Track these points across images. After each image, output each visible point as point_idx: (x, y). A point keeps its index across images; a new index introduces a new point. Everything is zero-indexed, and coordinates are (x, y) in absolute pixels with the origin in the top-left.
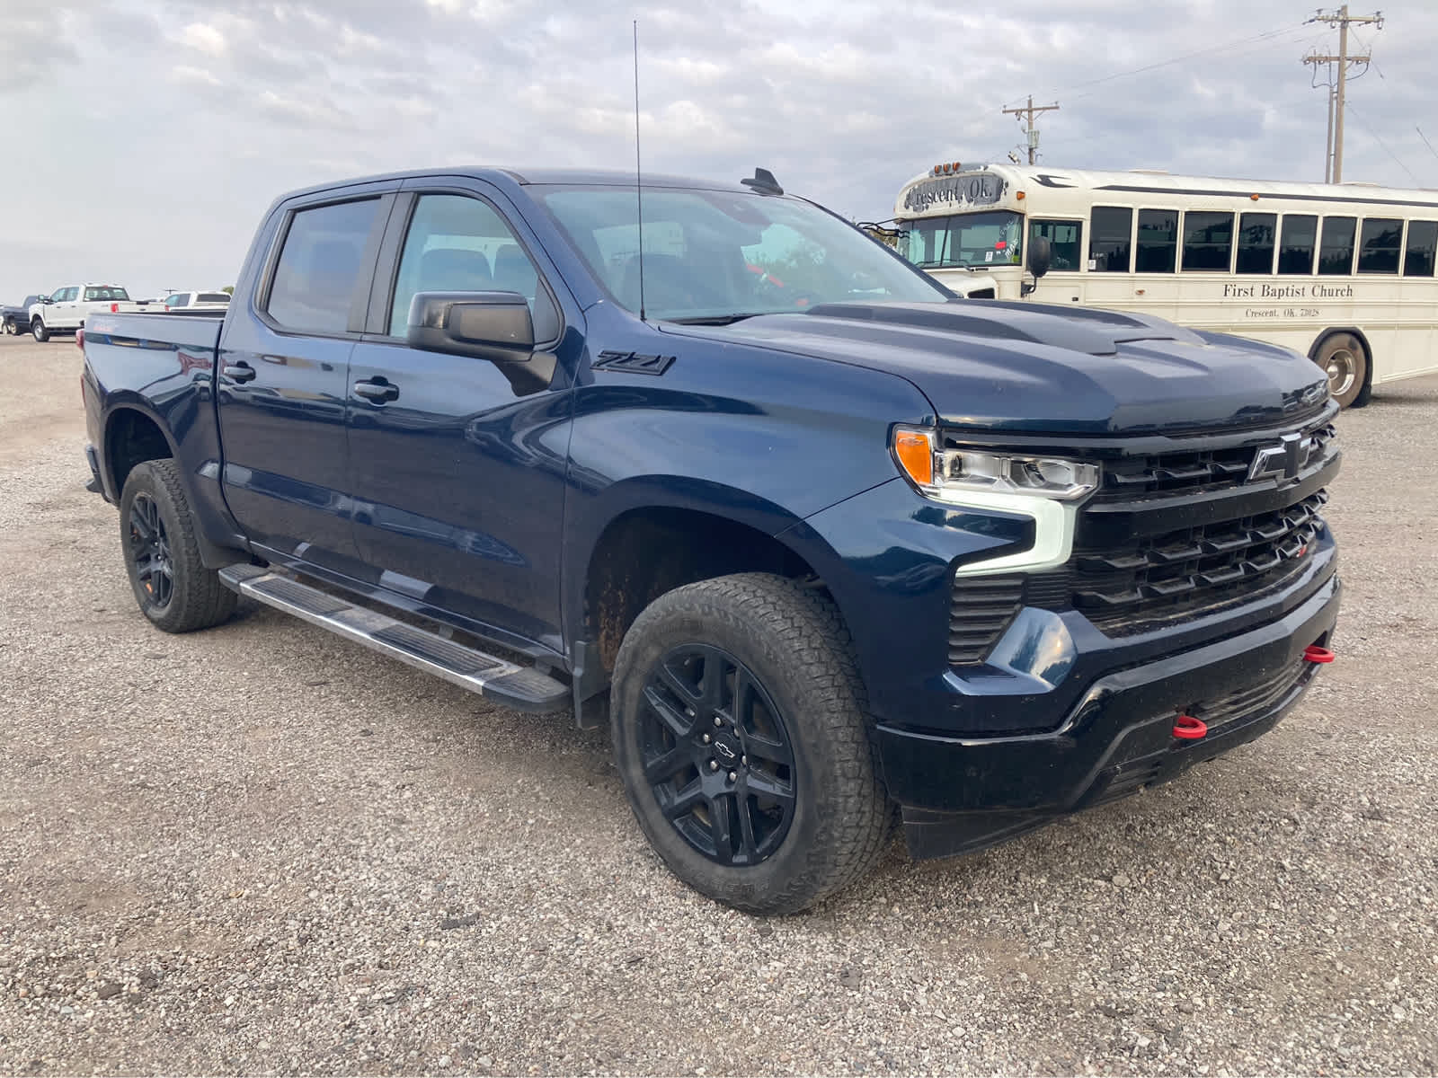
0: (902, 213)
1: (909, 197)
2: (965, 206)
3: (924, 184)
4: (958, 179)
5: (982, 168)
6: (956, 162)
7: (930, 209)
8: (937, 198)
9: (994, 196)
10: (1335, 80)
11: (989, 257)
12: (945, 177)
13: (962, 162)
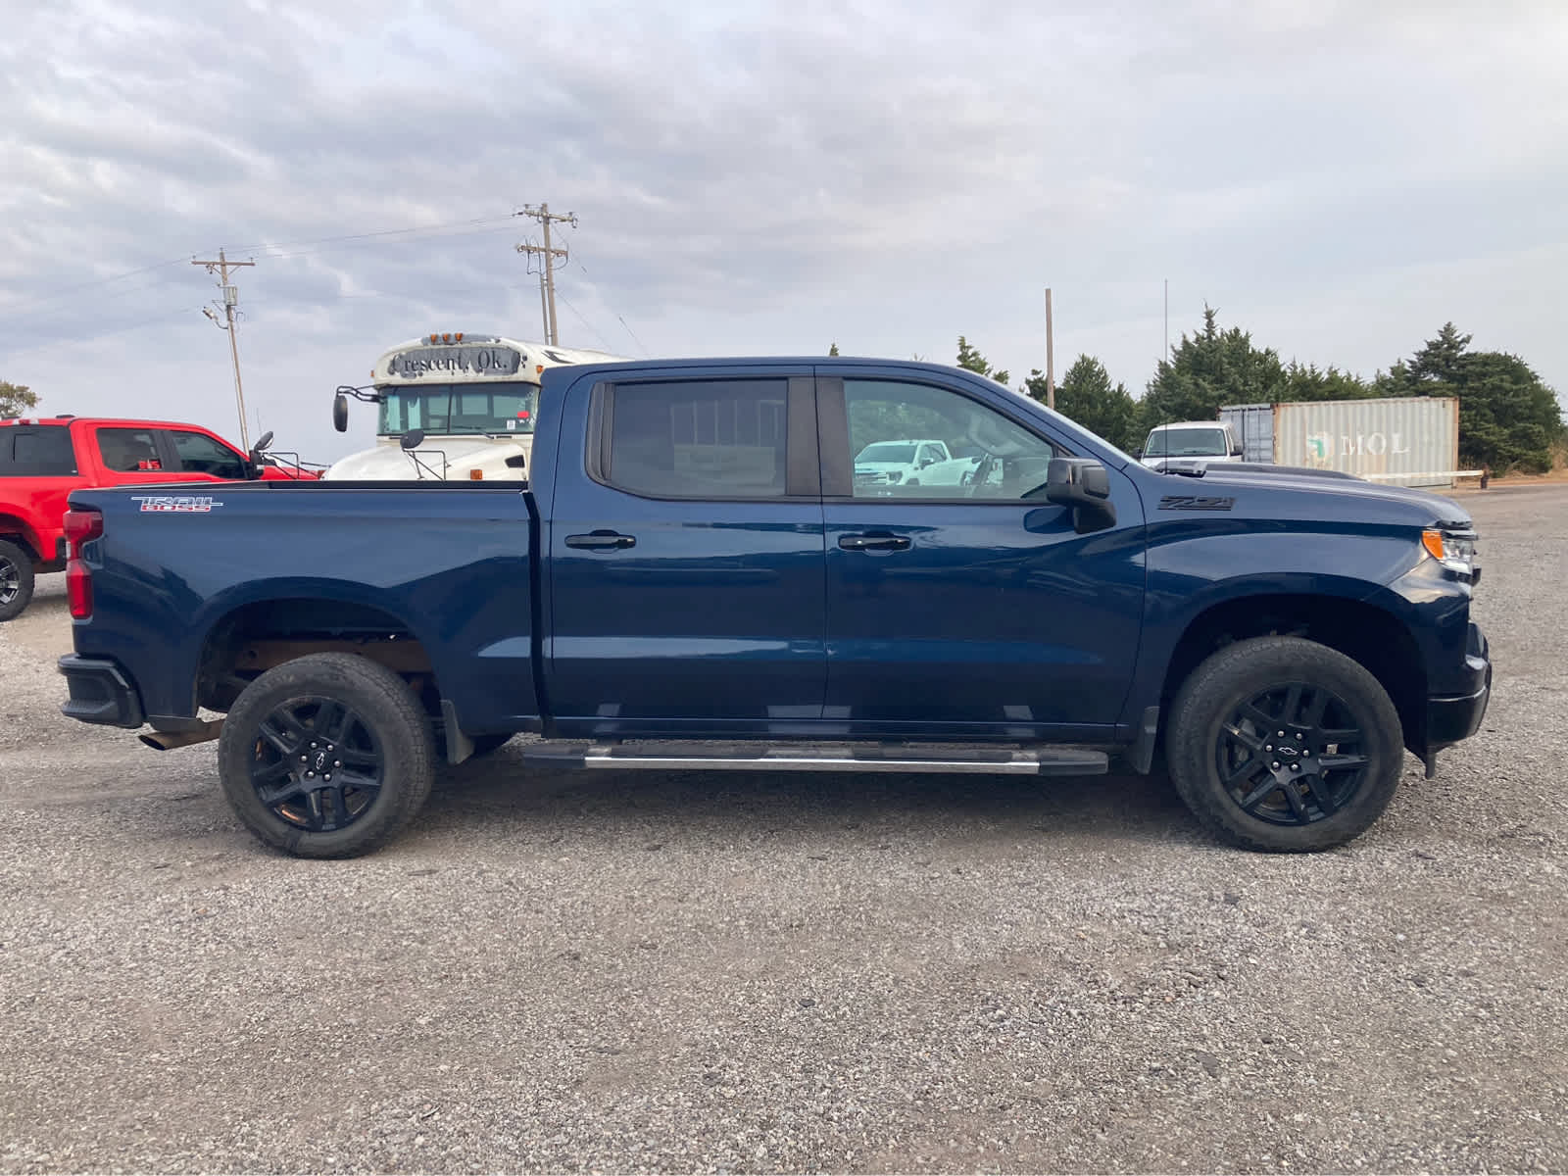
0: (385, 378)
1: (393, 363)
2: (471, 376)
3: (415, 352)
4: (461, 349)
5: (493, 341)
6: (459, 332)
7: (423, 377)
8: (433, 365)
9: (509, 368)
10: (544, 269)
11: (511, 425)
12: (442, 346)
13: (465, 333)
